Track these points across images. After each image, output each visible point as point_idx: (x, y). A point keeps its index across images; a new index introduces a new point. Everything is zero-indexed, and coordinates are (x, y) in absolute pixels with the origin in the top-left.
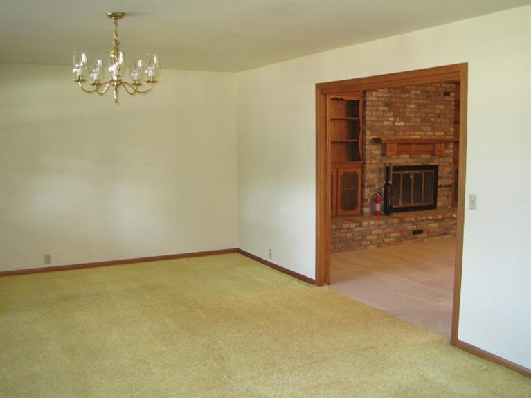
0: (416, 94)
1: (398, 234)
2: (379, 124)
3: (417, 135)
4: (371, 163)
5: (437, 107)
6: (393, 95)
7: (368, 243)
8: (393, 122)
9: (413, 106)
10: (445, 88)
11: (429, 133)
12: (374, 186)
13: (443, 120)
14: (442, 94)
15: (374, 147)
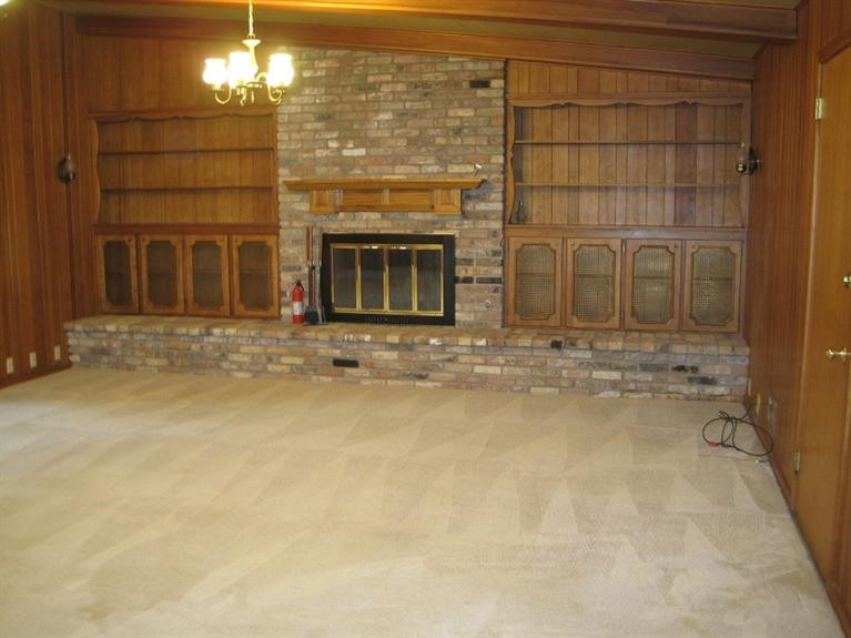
0: (393, 93)
1: (298, 361)
2: (305, 156)
3: (400, 174)
4: (291, 227)
5: (451, 113)
6: (338, 100)
7: (234, 367)
8: (339, 149)
9: (384, 117)
10: (474, 72)
11: (430, 169)
12: (300, 269)
13: (471, 141)
14: (466, 85)
15: (296, 197)
